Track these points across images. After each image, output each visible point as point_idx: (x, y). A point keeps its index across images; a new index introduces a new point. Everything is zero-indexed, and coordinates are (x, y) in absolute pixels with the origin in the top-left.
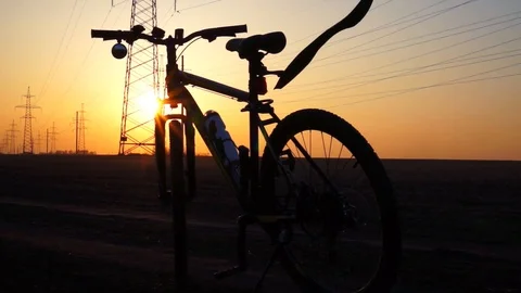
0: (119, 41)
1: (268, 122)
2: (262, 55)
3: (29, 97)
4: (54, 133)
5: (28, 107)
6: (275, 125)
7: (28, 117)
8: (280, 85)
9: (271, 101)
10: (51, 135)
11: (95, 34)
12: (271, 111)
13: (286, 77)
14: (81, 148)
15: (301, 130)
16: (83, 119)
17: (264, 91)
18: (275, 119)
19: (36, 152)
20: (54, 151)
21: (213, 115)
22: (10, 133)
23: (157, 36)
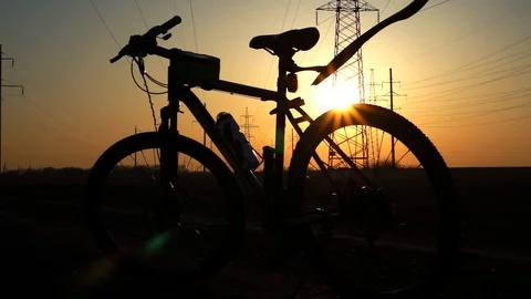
2: (294, 52)
3: (247, 117)
17: (294, 89)
18: (305, 117)
21: (225, 118)
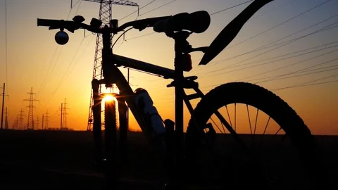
0: (62, 30)
1: (193, 97)
2: (188, 34)
3: (32, 94)
4: (47, 117)
5: (31, 100)
6: (199, 100)
7: (31, 106)
8: (204, 61)
9: (196, 78)
10: (45, 118)
11: (41, 22)
12: (195, 86)
13: (210, 53)
14: (64, 126)
15: (225, 104)
16: (65, 108)
17: (189, 68)
18: (199, 94)
19: (35, 129)
20: (47, 128)
21: (142, 92)
22: (19, 117)
23: (95, 26)
